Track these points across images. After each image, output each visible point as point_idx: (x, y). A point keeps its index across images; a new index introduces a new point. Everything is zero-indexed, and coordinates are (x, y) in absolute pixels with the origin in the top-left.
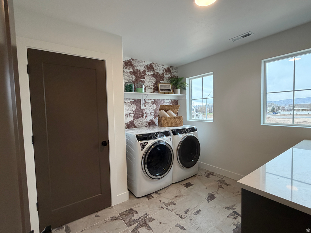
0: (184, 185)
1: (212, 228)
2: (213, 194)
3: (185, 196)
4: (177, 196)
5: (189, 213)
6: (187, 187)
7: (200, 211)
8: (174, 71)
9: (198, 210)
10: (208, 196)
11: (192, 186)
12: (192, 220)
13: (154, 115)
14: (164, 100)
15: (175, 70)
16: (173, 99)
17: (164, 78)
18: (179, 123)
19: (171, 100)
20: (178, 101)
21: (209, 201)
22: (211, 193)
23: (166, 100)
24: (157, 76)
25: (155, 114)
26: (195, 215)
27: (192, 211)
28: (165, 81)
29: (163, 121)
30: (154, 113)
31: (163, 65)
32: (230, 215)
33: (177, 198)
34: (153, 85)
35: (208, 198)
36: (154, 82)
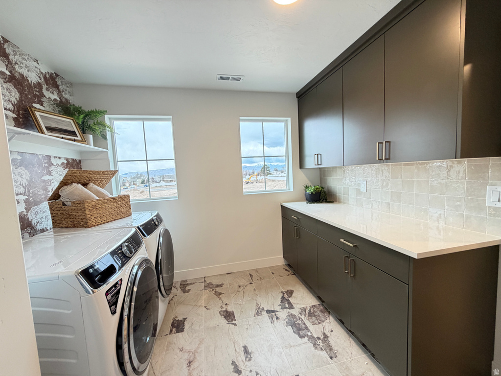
0: (171, 331)
1: (283, 353)
2: (224, 309)
3: (198, 348)
4: (190, 362)
5: (241, 367)
6: (182, 330)
7: (245, 348)
8: (66, 90)
9: (243, 349)
10: (225, 317)
11: (185, 323)
12: (259, 372)
13: (26, 201)
14: (50, 156)
15: (67, 87)
16: (72, 156)
17: (43, 99)
18: (124, 210)
19: (67, 159)
20: (80, 163)
21: (234, 322)
22: (221, 310)
23: (55, 157)
24: (22, 86)
25: (29, 196)
26: (250, 360)
27: (240, 359)
28: (47, 107)
29: (87, 212)
30: (24, 194)
31: (36, 61)
32: (271, 320)
33: (194, 365)
34: (10, 107)
35: (227, 320)
36: (13, 100)
